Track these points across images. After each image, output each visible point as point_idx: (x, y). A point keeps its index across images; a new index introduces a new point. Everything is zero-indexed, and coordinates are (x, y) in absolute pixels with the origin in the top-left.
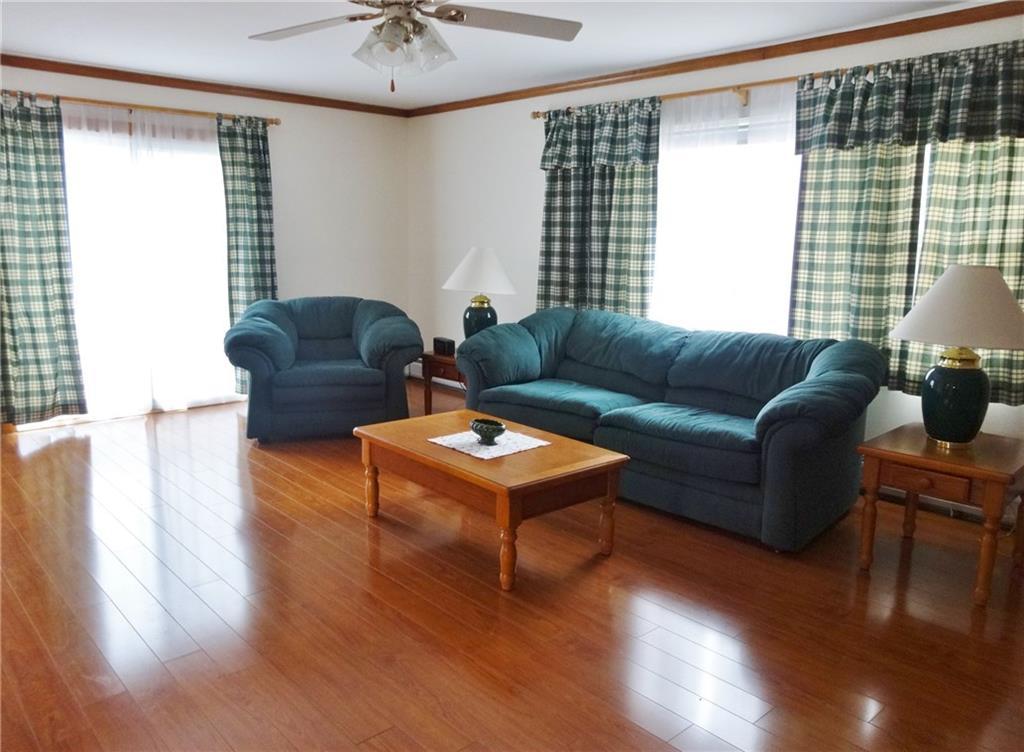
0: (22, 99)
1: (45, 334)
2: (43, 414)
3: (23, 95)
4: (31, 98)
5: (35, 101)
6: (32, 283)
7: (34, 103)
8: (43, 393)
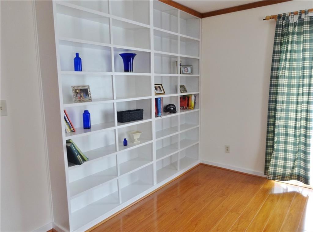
0: (300, 15)
1: (293, 138)
2: (283, 178)
3: (301, 12)
4: (306, 12)
5: (308, 14)
6: (291, 111)
7: (307, 15)
8: (285, 167)
